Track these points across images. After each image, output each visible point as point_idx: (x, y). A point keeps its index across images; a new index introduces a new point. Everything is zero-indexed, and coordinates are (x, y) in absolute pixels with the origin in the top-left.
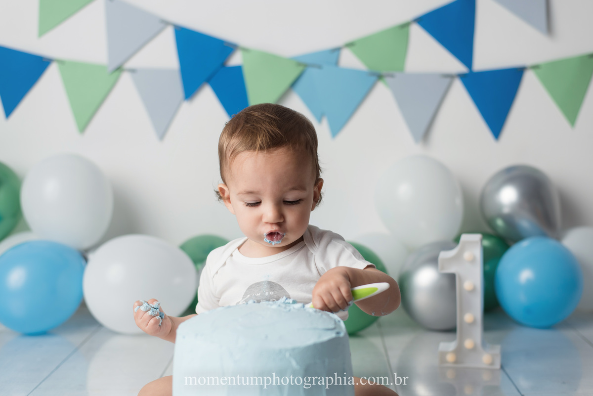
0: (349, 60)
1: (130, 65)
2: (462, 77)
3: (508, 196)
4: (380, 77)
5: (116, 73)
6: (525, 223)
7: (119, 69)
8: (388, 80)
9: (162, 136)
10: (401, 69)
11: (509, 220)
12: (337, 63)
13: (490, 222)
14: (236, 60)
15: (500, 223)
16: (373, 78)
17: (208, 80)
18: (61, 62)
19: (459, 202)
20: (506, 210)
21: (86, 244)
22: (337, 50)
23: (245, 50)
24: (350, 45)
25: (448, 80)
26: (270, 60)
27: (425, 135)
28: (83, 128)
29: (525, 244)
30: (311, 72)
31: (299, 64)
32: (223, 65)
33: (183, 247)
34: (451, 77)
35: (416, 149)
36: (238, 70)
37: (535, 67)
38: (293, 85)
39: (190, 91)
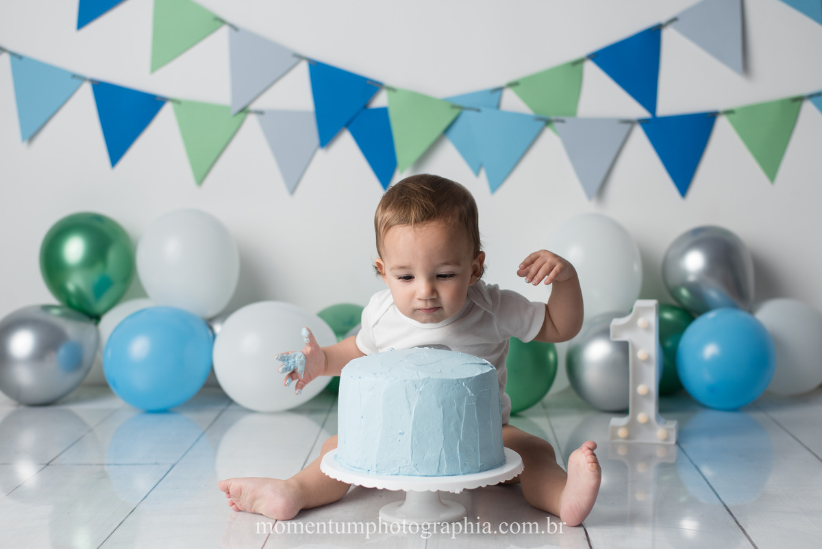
0: (512, 102)
1: (255, 106)
2: (643, 123)
3: (694, 262)
4: (548, 122)
5: (242, 115)
6: (713, 293)
7: (244, 111)
8: (557, 125)
9: (292, 191)
10: (573, 114)
11: (694, 289)
12: (498, 106)
13: (674, 293)
14: (380, 101)
15: (684, 292)
16: (541, 124)
17: (347, 125)
18: (176, 102)
19: (637, 268)
20: (691, 278)
21: (210, 313)
22: (499, 90)
23: (391, 89)
24: (513, 85)
25: (627, 126)
26: (419, 101)
27: (600, 191)
28: (200, 181)
29: (711, 315)
30: (467, 115)
31: (454, 107)
32: (366, 107)
33: (322, 315)
34: (630, 123)
35: (591, 207)
36: (384, 112)
37: (728, 112)
38: (447, 131)
39: (326, 138)
